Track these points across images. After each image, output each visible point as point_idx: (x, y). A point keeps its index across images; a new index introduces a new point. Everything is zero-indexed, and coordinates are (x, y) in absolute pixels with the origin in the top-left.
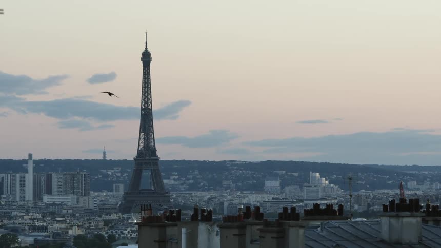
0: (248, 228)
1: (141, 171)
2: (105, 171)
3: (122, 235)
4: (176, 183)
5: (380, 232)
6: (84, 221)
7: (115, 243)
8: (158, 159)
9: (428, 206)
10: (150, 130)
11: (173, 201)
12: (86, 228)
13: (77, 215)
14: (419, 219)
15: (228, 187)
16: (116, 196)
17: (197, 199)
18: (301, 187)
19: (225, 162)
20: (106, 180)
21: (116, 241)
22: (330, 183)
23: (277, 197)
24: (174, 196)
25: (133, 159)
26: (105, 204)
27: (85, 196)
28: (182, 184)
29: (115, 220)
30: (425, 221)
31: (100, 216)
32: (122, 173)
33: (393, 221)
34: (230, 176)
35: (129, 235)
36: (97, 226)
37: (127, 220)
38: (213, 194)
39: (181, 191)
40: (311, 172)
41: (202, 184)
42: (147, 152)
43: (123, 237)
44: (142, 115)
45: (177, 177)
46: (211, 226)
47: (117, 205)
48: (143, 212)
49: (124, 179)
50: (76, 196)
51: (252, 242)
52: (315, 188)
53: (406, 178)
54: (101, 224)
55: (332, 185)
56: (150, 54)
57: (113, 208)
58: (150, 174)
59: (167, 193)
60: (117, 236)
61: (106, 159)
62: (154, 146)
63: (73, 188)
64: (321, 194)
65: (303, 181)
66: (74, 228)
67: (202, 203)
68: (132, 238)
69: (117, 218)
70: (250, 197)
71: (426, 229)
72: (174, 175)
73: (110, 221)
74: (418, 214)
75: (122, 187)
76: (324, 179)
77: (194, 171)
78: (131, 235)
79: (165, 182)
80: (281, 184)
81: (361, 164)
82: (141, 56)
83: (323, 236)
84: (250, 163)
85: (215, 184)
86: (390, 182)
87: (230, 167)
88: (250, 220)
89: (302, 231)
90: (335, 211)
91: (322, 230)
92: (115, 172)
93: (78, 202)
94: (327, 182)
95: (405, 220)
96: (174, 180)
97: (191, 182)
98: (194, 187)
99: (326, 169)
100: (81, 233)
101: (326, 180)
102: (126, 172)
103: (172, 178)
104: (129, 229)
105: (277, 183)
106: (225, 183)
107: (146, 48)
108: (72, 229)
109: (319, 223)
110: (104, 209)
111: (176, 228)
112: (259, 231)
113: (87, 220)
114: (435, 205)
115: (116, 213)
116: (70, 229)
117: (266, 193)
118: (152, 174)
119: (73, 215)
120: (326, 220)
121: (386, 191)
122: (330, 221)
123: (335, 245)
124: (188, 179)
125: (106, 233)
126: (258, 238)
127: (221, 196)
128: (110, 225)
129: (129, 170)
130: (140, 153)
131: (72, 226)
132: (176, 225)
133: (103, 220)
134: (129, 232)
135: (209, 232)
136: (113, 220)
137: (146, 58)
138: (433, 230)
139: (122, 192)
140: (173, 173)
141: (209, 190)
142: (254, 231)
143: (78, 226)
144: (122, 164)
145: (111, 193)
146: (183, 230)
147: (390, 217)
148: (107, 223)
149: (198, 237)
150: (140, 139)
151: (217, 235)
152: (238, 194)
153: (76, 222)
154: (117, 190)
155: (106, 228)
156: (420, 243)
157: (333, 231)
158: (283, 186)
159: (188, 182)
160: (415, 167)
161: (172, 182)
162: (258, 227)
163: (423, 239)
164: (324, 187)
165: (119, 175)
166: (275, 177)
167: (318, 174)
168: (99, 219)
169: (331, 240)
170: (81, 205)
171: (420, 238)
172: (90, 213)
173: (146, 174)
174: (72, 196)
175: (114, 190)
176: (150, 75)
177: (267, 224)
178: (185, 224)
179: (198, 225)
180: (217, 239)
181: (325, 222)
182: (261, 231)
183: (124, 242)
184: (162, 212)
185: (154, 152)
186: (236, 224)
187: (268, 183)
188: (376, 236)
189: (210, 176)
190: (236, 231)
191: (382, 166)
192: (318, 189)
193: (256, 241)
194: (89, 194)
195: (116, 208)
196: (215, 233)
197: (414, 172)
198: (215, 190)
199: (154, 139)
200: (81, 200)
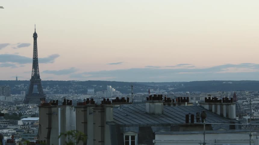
0: (88, 108)
1: (33, 85)
2: (17, 85)
3: (25, 113)
4: (48, 91)
5: (145, 109)
6: (8, 107)
7: (22, 117)
8: (41, 80)
9: (165, 98)
10: (37, 67)
11: (47, 98)
12: (9, 110)
13: (5, 104)
14: (162, 103)
15: (71, 92)
16: (22, 96)
17: (58, 98)
18: (103, 92)
19: (70, 81)
20: (17, 89)
21: (22, 116)
22: (116, 90)
23: (93, 96)
24: (48, 96)
25: (29, 80)
26: (17, 100)
27: (8, 96)
28: (51, 91)
29: (22, 107)
30: (164, 105)
31: (15, 105)
32: (25, 86)
33: (151, 104)
34: (72, 87)
35: (28, 113)
36: (14, 110)
37: (27, 107)
38: (64, 95)
39: (50, 94)
40: (108, 86)
41: (60, 91)
42: (36, 77)
43: (26, 114)
44: (33, 61)
45: (49, 88)
46: (71, 107)
47: (22, 100)
48: (41, 101)
49: (26, 89)
50: (4, 96)
51: (90, 114)
52: (110, 92)
53: (149, 88)
54: (16, 108)
55: (117, 91)
56: (37, 34)
57: (21, 102)
58: (37, 86)
59: (45, 95)
60: (23, 113)
61: (18, 80)
62: (39, 74)
63: (3, 93)
64: (112, 95)
65: (104, 89)
66: (4, 110)
67: (60, 99)
68: (29, 115)
69: (23, 106)
70: (81, 96)
71: (165, 108)
72: (48, 87)
73: (20, 107)
74: (162, 101)
75: (24, 92)
76: (113, 88)
77: (56, 85)
78: (29, 113)
79: (44, 90)
80: (94, 91)
81: (130, 82)
82: (33, 35)
83: (121, 111)
84: (81, 82)
85: (66, 91)
86: (142, 90)
87: (73, 84)
88: (89, 104)
89: (112, 109)
90: (125, 100)
91: (120, 108)
92: (21, 86)
93: (5, 99)
94: (115, 90)
95: (156, 104)
96: (48, 89)
97: (55, 90)
98: (56, 92)
99: (114, 84)
100: (7, 112)
101: (114, 89)
102: (27, 86)
103: (46, 88)
104: (28, 111)
105: (93, 90)
106: (70, 90)
107: (35, 32)
108: (3, 111)
109: (119, 106)
110: (17, 102)
111: (56, 108)
112: (93, 109)
113: (9, 107)
114: (169, 97)
115: (22, 104)
116: (2, 111)
117: (88, 94)
118: (38, 87)
119: (3, 105)
120: (122, 104)
121: (140, 93)
122: (123, 105)
123: (126, 115)
124: (54, 89)
125: (18, 112)
126: (93, 112)
127: (68, 96)
128: (20, 109)
129: (28, 85)
130: (32, 77)
131: (3, 109)
132: (56, 107)
133: (17, 107)
134: (28, 112)
135: (71, 110)
136: (21, 107)
137: (35, 36)
138: (168, 108)
139: (24, 95)
140: (47, 86)
141: (63, 93)
142: (90, 109)
143: (6, 109)
144: (25, 82)
145: (20, 95)
146: (59, 109)
147: (150, 102)
148: (18, 108)
149: (66, 112)
150: (32, 71)
151: (74, 111)
152: (76, 95)
153: (4, 107)
154: (23, 94)
155: (18, 110)
156: (163, 114)
157: (124, 109)
158: (95, 91)
159: (53, 90)
160: (153, 83)
161: (47, 90)
162: (93, 107)
163: (164, 112)
164: (113, 92)
165: (23, 87)
166: (92, 88)
167: (111, 86)
168: (15, 106)
169: (124, 113)
170: (7, 100)
171: (163, 111)
172: (11, 104)
173: (35, 86)
174: (3, 96)
175: (21, 94)
176: (37, 43)
177: (97, 106)
178: (60, 106)
179: (66, 107)
180: (74, 113)
181: (122, 105)
182: (94, 109)
183: (27, 116)
184: (50, 101)
185: (39, 77)
186: (83, 106)
187: (89, 90)
188: (143, 111)
189: (63, 87)
190: (83, 109)
191: (139, 82)
192: (111, 93)
193: (91, 113)
194: (10, 96)
195: (22, 102)
196: (73, 110)
197: (152, 85)
198: (66, 93)
199: (39, 71)
200: (7, 98)
